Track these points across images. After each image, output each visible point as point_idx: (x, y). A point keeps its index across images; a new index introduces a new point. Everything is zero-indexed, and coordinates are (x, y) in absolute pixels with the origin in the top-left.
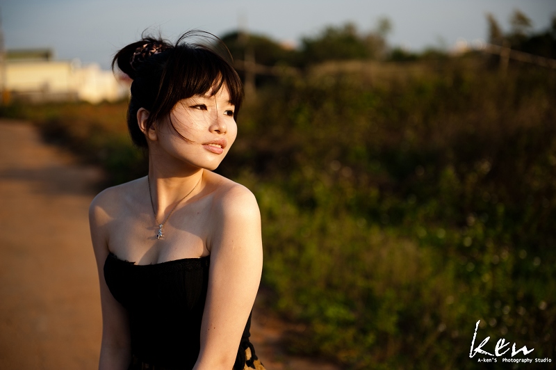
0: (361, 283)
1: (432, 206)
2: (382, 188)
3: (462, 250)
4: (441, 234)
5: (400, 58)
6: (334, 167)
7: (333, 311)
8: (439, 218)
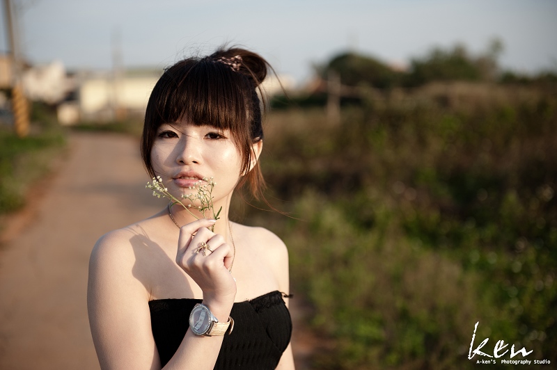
0: (399, 303)
1: (490, 231)
2: (443, 211)
3: (510, 275)
4: (493, 258)
5: (511, 80)
6: (398, 188)
7: (365, 329)
8: (494, 243)
